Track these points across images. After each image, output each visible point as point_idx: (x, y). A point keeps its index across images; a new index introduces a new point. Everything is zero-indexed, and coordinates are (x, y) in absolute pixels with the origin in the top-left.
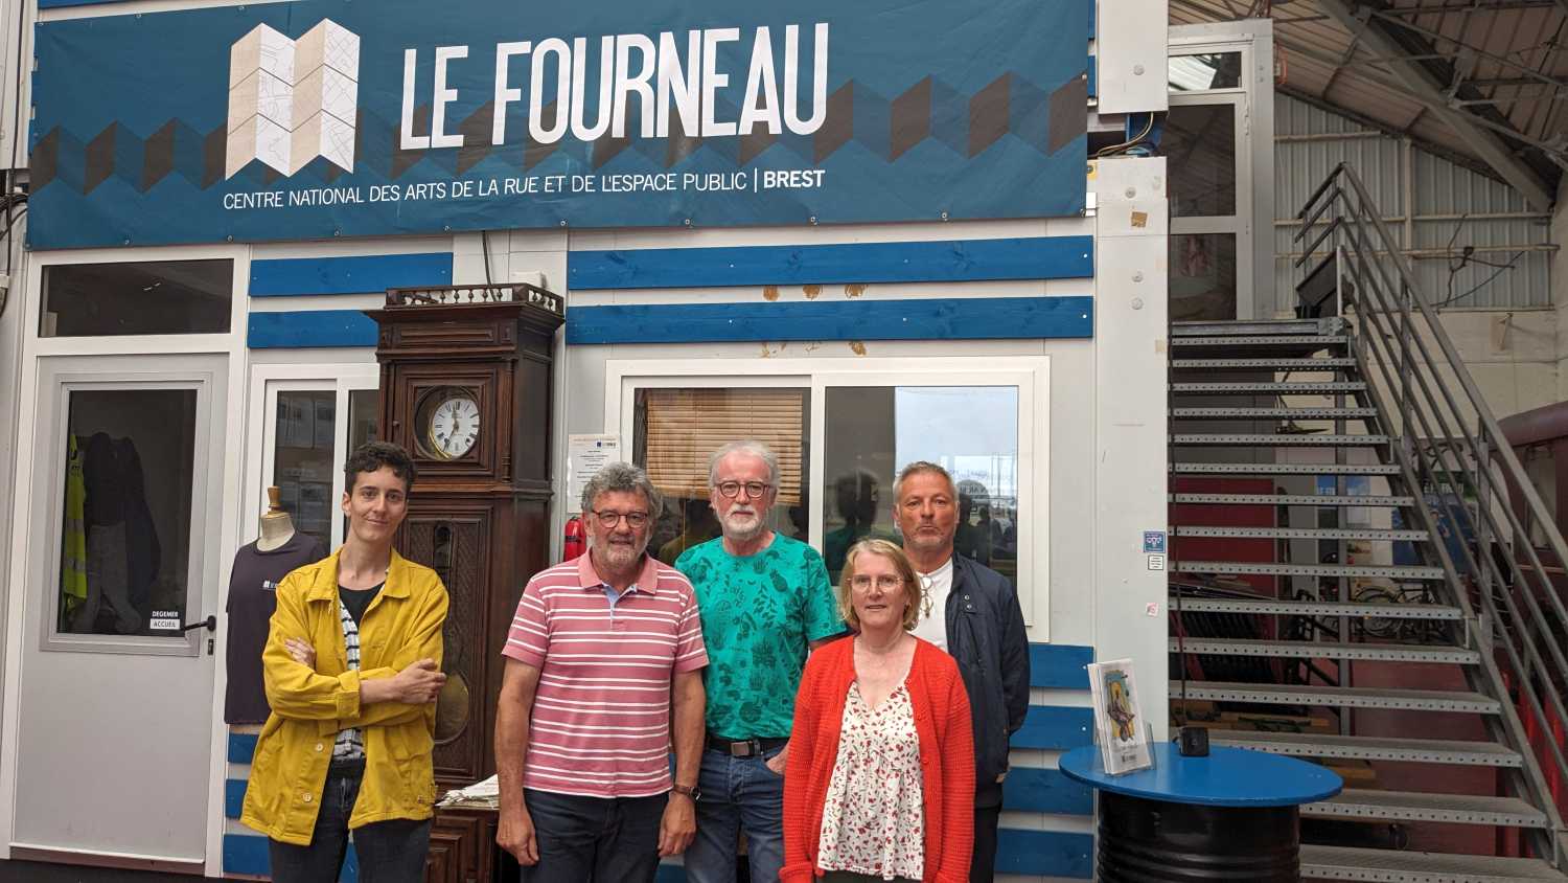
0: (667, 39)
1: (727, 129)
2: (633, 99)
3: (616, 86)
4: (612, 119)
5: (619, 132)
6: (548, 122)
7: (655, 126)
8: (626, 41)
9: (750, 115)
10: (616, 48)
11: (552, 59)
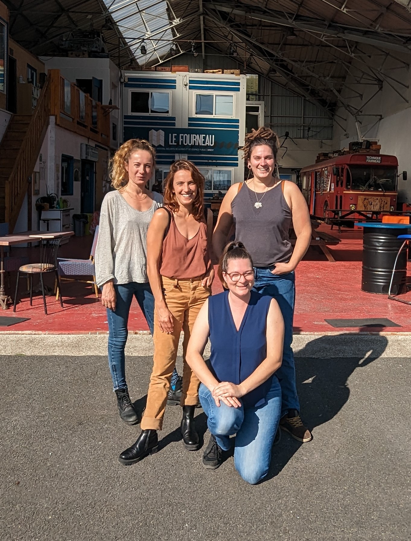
0: (198, 135)
1: (204, 145)
2: (194, 141)
3: (193, 140)
4: (192, 143)
5: (193, 144)
6: (186, 143)
7: (197, 144)
8: (194, 135)
9: (206, 144)
10: (193, 136)
11: (186, 136)
